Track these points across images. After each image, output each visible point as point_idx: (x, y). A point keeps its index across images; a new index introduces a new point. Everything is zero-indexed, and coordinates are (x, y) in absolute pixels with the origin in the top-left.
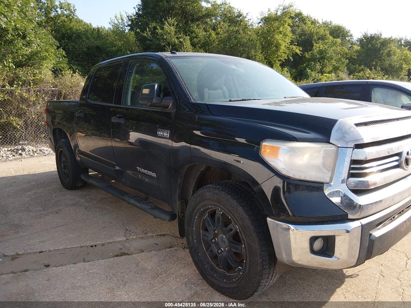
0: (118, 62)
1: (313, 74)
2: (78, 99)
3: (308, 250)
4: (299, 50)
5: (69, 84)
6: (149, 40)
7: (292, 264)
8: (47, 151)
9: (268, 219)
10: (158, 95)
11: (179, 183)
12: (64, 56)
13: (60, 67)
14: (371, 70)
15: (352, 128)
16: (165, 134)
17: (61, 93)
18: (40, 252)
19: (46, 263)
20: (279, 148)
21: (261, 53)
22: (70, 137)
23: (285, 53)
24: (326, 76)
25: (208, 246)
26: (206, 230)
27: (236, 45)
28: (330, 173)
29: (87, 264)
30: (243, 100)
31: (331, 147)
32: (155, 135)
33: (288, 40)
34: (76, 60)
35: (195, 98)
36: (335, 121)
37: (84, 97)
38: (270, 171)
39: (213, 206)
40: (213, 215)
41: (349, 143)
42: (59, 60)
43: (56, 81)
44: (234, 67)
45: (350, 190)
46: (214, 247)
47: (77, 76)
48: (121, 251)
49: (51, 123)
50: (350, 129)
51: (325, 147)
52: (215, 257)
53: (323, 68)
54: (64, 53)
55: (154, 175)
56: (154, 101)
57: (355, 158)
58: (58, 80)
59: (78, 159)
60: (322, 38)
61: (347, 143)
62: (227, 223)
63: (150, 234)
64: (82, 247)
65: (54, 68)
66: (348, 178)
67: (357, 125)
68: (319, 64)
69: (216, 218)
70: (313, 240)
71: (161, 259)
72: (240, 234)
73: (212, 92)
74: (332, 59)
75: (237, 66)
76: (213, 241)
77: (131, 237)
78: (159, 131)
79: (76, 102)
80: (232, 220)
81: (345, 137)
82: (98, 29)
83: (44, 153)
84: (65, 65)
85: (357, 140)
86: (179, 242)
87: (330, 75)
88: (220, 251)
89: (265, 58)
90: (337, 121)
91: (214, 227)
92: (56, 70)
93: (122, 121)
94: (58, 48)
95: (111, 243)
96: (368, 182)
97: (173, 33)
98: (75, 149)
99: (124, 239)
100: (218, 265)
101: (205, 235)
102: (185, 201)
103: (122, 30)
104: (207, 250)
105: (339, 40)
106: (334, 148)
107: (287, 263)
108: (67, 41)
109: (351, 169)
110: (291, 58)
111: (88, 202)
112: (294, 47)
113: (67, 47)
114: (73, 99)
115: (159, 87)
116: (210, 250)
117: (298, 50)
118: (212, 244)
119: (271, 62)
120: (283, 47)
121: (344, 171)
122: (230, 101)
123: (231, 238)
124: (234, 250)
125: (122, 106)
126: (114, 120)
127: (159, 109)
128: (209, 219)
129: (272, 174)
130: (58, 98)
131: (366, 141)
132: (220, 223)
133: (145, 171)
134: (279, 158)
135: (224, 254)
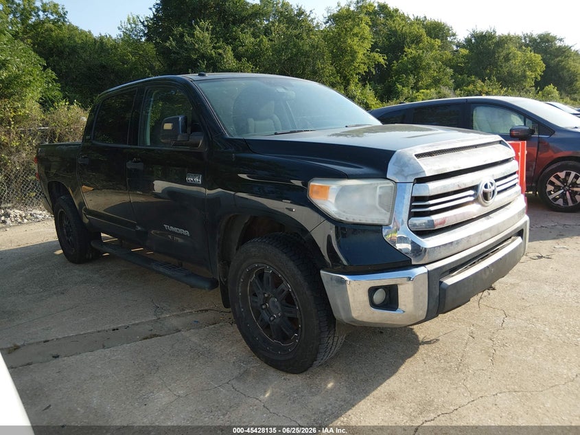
0: (130, 88)
1: (406, 90)
2: (79, 140)
3: (368, 303)
4: (383, 59)
5: (66, 120)
6: (174, 53)
7: (352, 321)
8: (40, 215)
9: (322, 272)
10: (184, 131)
11: (217, 240)
12: (54, 79)
13: (50, 97)
14: (484, 81)
15: (412, 160)
16: (196, 179)
17: (54, 134)
18: (45, 342)
19: (55, 353)
20: (329, 187)
21: (332, 64)
22: (73, 192)
23: (365, 64)
24: (423, 93)
25: (258, 314)
26: (255, 295)
27: (296, 55)
28: (389, 213)
29: (107, 351)
30: (291, 132)
31: (388, 183)
32: (184, 182)
33: (368, 45)
34: (72, 86)
35: (231, 132)
36: (392, 153)
37: (87, 137)
38: (319, 216)
39: (260, 265)
40: (261, 275)
41: (408, 177)
42: (48, 85)
43: (47, 118)
44: (281, 90)
45: (412, 231)
46: (265, 315)
47: (76, 108)
48: (150, 333)
49: (45, 175)
50: (409, 161)
51: (381, 184)
52: (267, 327)
53: (418, 81)
54: (54, 76)
55: (187, 233)
56: (179, 138)
57: (416, 194)
58: (49, 116)
59: (86, 221)
60: (417, 40)
61: (406, 177)
62: (277, 282)
63: (188, 311)
64: (99, 332)
65: (42, 99)
66: (409, 218)
67: (418, 156)
68: (412, 76)
69: (265, 278)
70: (372, 291)
71: (203, 338)
72: (292, 294)
73: (258, 123)
74: (430, 68)
75: (285, 89)
76: (264, 307)
77: (163, 316)
78: (189, 177)
79: (76, 145)
80: (283, 279)
81: (403, 171)
82: (101, 38)
83: (37, 218)
84: (56, 93)
85: (418, 174)
86: (226, 317)
87: (428, 91)
88: (272, 318)
89: (338, 72)
90: (395, 152)
91: (263, 289)
92: (45, 102)
93: (140, 166)
94: (45, 68)
95: (138, 324)
96: (433, 220)
97: (208, 41)
98: (81, 208)
99: (155, 318)
100: (271, 337)
101: (253, 301)
102: (226, 262)
103: (136, 38)
104: (257, 319)
105: (438, 42)
106: (391, 184)
107: (346, 321)
108: (56, 58)
109: (412, 207)
110: (372, 70)
111: (103, 277)
112: (376, 55)
113: (57, 67)
114: (71, 141)
115: (185, 119)
116: (260, 319)
117: (381, 59)
118: (261, 311)
119: (346, 76)
120: (360, 56)
121: (404, 210)
122: (276, 134)
123: (284, 301)
124: (289, 315)
125: (140, 147)
126: (130, 165)
127: (187, 149)
128: (256, 281)
129: (323, 219)
130: (51, 141)
131: (428, 174)
132: (270, 285)
133: (175, 229)
134: (329, 199)
135: (277, 321)
